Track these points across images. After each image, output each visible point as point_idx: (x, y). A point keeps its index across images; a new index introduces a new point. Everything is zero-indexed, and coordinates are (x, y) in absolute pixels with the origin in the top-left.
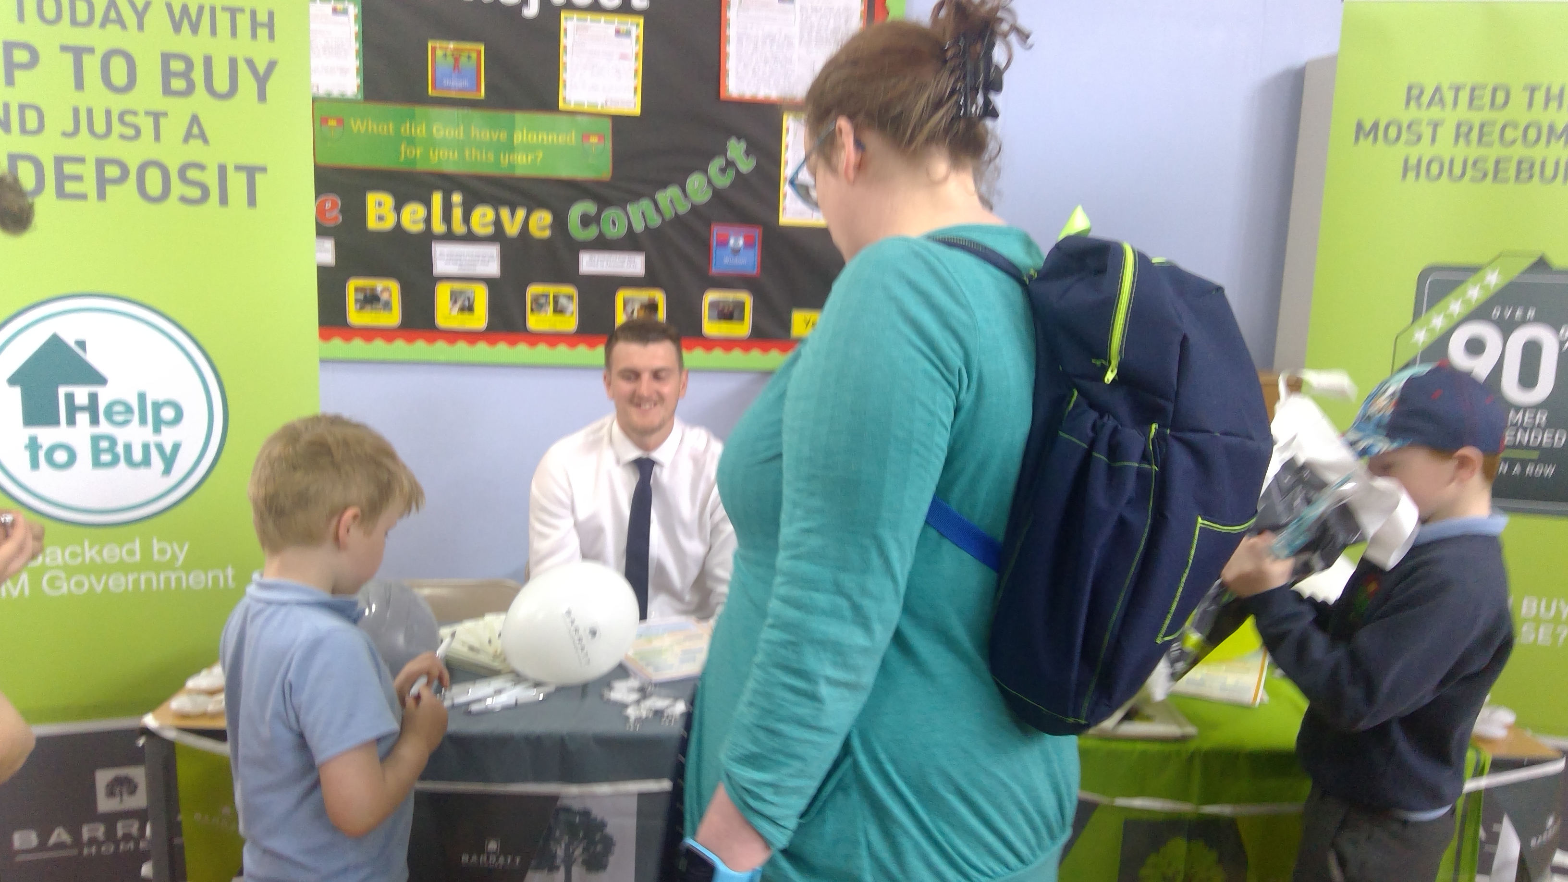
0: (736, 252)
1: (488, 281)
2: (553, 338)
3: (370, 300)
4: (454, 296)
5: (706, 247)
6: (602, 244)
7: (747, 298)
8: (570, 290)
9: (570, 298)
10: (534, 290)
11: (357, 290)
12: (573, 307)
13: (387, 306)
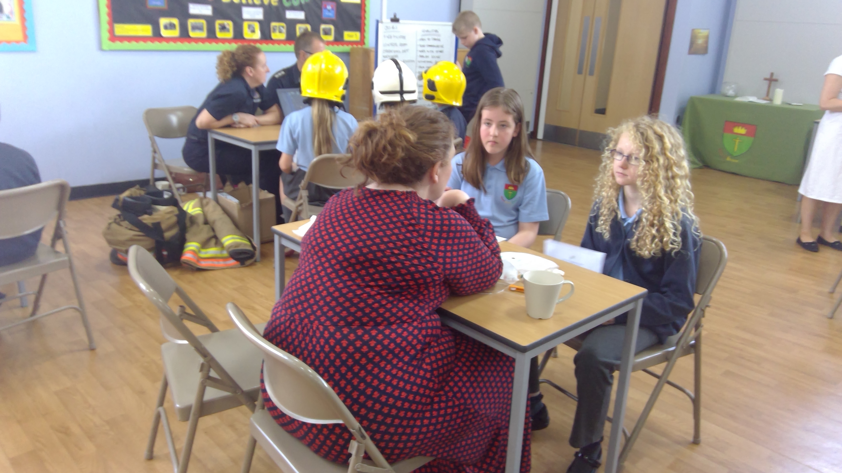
0: (329, 11)
1: (259, 21)
2: (279, 42)
3: (223, 28)
4: (249, 26)
5: (320, 9)
6: (293, 8)
7: (332, 27)
8: (283, 24)
9: (283, 27)
10: (273, 24)
11: (220, 25)
12: (284, 30)
13: (228, 31)
